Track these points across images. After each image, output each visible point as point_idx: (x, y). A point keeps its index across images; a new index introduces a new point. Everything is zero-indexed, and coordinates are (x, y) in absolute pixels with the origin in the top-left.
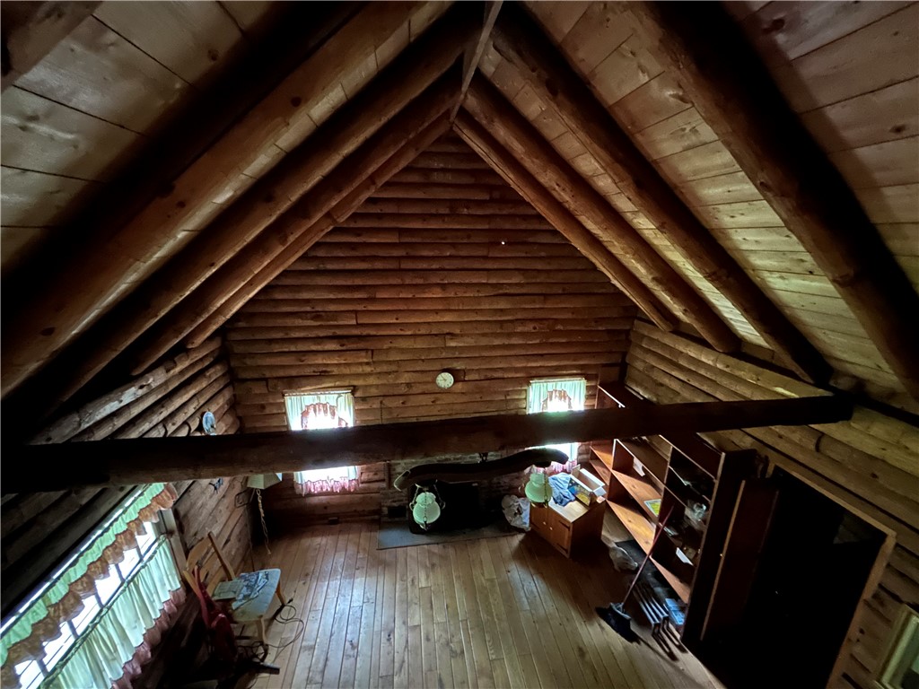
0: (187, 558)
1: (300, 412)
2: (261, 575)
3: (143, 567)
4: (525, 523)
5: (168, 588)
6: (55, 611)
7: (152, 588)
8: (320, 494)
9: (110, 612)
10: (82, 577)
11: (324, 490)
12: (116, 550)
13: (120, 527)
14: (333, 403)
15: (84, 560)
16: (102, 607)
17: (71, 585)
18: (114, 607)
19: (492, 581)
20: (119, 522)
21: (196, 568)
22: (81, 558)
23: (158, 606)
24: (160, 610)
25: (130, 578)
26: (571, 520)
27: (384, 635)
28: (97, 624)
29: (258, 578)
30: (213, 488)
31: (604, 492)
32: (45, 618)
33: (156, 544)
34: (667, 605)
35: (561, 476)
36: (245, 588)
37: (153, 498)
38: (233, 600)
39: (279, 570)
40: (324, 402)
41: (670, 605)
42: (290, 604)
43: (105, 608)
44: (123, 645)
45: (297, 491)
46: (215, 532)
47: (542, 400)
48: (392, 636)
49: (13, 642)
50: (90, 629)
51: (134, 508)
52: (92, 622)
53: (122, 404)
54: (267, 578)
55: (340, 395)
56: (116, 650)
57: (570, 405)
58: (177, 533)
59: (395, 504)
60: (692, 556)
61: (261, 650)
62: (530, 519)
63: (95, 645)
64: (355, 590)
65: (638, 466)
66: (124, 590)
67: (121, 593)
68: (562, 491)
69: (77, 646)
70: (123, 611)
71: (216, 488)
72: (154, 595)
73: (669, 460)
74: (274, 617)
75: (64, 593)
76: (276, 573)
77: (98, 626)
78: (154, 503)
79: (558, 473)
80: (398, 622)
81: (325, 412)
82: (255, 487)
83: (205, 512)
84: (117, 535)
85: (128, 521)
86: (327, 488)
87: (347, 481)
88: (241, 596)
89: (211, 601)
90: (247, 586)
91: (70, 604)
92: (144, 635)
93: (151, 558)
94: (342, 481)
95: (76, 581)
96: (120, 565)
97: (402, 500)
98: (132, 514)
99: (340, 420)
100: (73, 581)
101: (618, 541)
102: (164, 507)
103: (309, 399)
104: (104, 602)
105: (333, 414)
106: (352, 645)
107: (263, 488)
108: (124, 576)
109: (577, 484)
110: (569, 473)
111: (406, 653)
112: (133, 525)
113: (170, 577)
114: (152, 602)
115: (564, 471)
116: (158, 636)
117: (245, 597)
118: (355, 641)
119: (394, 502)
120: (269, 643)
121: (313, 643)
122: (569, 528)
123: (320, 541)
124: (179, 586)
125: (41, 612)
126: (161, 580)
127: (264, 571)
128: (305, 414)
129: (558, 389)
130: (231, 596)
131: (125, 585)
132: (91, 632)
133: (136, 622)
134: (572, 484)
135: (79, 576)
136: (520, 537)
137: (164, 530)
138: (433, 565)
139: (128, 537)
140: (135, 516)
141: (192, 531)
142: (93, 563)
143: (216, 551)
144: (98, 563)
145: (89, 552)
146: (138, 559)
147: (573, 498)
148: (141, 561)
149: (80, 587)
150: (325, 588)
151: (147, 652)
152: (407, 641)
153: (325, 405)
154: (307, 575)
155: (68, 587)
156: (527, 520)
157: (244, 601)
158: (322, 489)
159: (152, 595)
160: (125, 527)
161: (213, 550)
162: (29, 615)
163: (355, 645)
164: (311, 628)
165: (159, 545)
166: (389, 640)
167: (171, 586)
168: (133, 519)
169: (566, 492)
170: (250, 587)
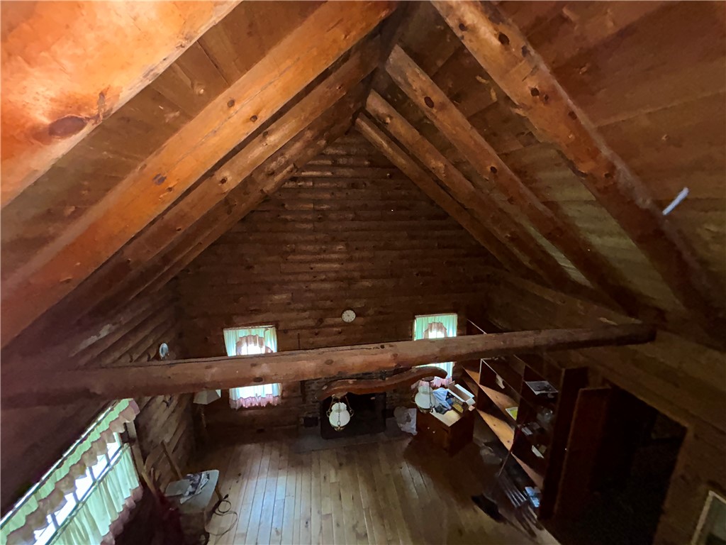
0: (144, 462)
1: (235, 343)
2: (203, 475)
3: (110, 470)
4: (413, 429)
5: (130, 487)
6: (44, 505)
7: (117, 487)
8: (250, 408)
9: (84, 507)
10: (66, 476)
11: (253, 405)
12: (91, 455)
13: (95, 436)
14: (261, 335)
15: (68, 463)
16: (78, 502)
17: (57, 483)
18: (88, 502)
19: (387, 475)
20: (94, 432)
21: (152, 469)
22: (65, 462)
23: (122, 502)
24: (123, 505)
25: (100, 478)
26: (449, 425)
27: (303, 523)
28: (74, 516)
29: (201, 477)
30: (166, 404)
31: (474, 402)
32: (36, 511)
33: (121, 451)
34: (526, 492)
35: (441, 391)
36: (191, 486)
37: (120, 413)
38: (181, 496)
39: (218, 471)
40: (254, 335)
41: (528, 492)
42: (226, 499)
43: (80, 503)
44: (93, 534)
45: (232, 407)
46: (167, 440)
47: (424, 330)
48: (309, 523)
49: (11, 530)
50: (68, 521)
51: (106, 421)
52: (70, 515)
53: (100, 338)
54: (208, 478)
55: (267, 329)
56: (88, 539)
57: (445, 333)
58: (137, 441)
59: (310, 416)
60: (544, 451)
61: (203, 538)
62: (417, 425)
63: (72, 534)
64: (278, 487)
65: (500, 381)
66: (95, 489)
67: (93, 491)
68: (441, 402)
69: (58, 535)
70: (94, 506)
71: (167, 405)
72: (119, 493)
73: (523, 376)
74: (213, 511)
75: (51, 490)
76: (215, 473)
77: (75, 518)
78: (121, 417)
79: (438, 388)
80: (314, 512)
81: (255, 342)
82: (199, 403)
83: (159, 424)
84: (92, 443)
85: (101, 431)
86: (256, 403)
87: (271, 397)
88: (187, 493)
89: (164, 497)
90: (192, 485)
91: (56, 499)
92: (110, 526)
93: (117, 462)
94: (267, 397)
95: (61, 480)
96: (93, 467)
97: (315, 413)
98: (104, 426)
99: (267, 348)
100: (58, 480)
101: (486, 441)
102: (128, 420)
103: (242, 332)
104: (79, 498)
105: (261, 344)
106: (277, 532)
107: (206, 404)
108: (96, 477)
109: (453, 396)
110: (446, 388)
111: (321, 537)
112: (105, 435)
113: (131, 478)
114: (117, 499)
115: (442, 386)
116: (121, 528)
117: (190, 493)
118: (279, 528)
119: (309, 413)
120: (209, 532)
121: (245, 531)
122: (447, 432)
123: (249, 447)
124: (138, 485)
125: (33, 505)
126: (124, 480)
127: (205, 472)
128: (239, 344)
129: (436, 321)
130: (179, 493)
131: (97, 484)
132: (69, 523)
133: (104, 514)
134: (449, 396)
135: (63, 476)
136: (410, 440)
137: (127, 439)
138: (341, 465)
139: (101, 444)
140: (106, 427)
141: (149, 439)
142: (74, 465)
143: (168, 456)
144: (78, 466)
145: (71, 456)
146: (106, 463)
147: (450, 408)
148: (108, 465)
149: (63, 485)
150: (254, 486)
151: (111, 540)
152: (321, 528)
153: (254, 337)
154: (240, 475)
155: (54, 485)
156: (414, 426)
157: (189, 497)
158: (251, 404)
159: (117, 492)
160: (98, 436)
161: (165, 455)
162: (24, 507)
163: (279, 531)
164: (243, 518)
165: (123, 452)
166: (307, 526)
167: (131, 486)
168: (105, 429)
169: (445, 403)
170: (195, 486)
